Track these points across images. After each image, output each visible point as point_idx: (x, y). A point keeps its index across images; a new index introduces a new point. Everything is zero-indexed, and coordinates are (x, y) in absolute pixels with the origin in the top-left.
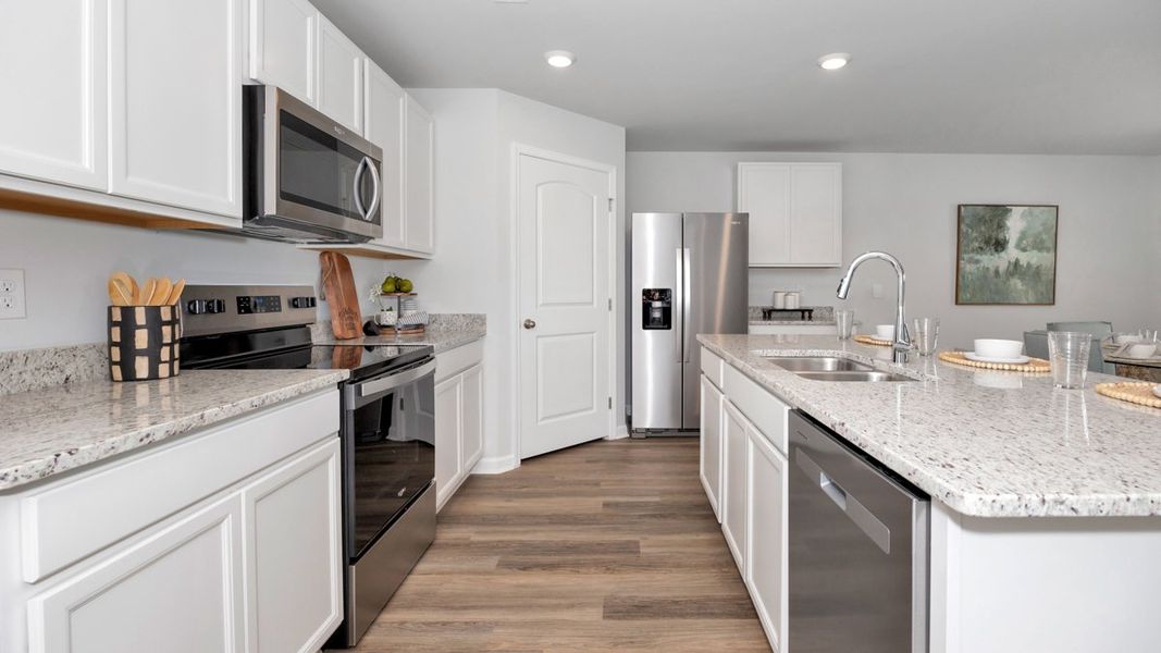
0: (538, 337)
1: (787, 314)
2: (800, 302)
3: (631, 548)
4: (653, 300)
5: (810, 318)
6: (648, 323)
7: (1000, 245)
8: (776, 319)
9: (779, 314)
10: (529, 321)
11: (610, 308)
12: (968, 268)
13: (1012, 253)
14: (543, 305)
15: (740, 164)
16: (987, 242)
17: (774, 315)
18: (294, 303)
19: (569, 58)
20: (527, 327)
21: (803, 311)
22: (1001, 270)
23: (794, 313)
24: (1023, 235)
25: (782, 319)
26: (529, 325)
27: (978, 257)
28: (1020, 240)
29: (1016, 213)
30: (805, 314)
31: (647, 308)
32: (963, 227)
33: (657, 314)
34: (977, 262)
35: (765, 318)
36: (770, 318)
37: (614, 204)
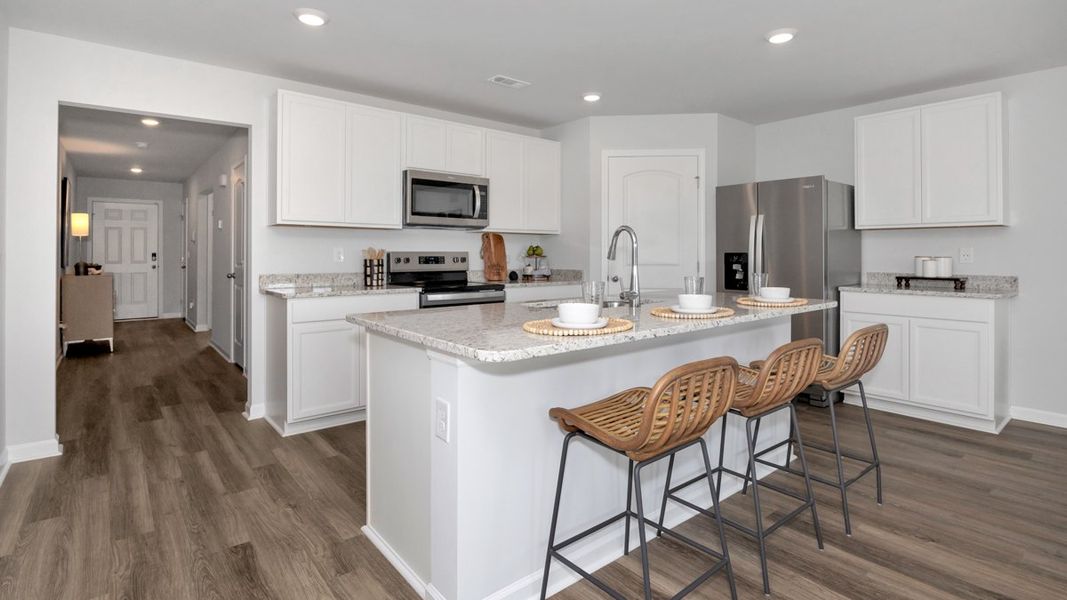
1: (937, 282)
2: (953, 269)
5: (962, 289)
8: (916, 288)
11: (699, 270)
15: (856, 119)
17: (913, 283)
18: (455, 260)
21: (956, 280)
30: (959, 284)
35: (899, 286)
36: (907, 286)
37: (701, 181)
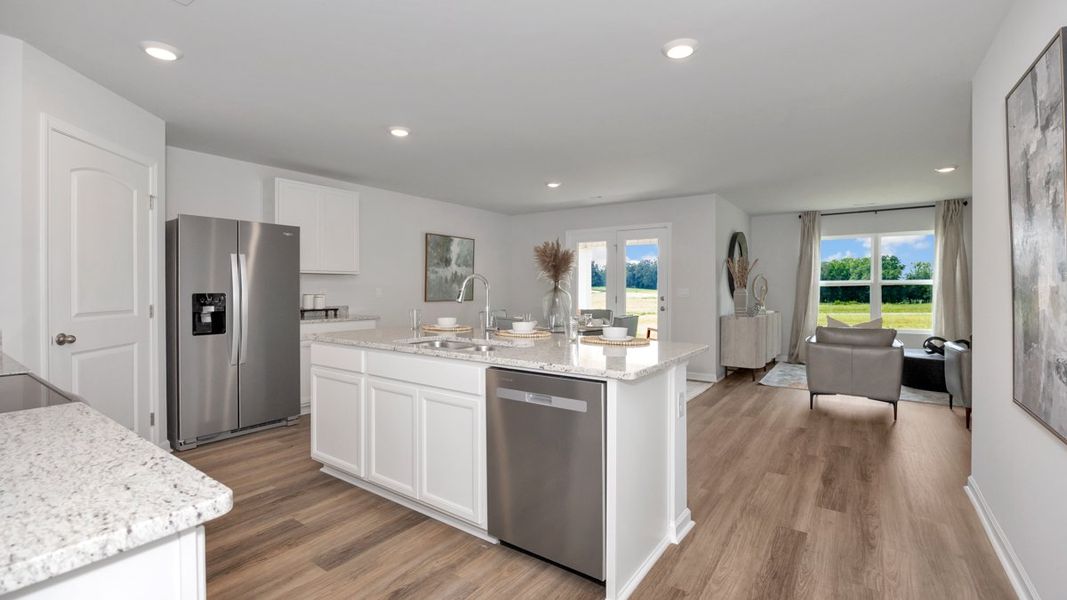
0: (73, 354)
2: (327, 302)
3: (292, 525)
4: (205, 305)
5: (336, 315)
6: (198, 329)
7: (447, 262)
9: (312, 313)
10: (63, 335)
11: (151, 315)
12: (432, 276)
13: (453, 267)
14: (77, 315)
15: (277, 179)
16: (441, 260)
17: (306, 314)
19: (174, 52)
20: (60, 343)
21: (327, 310)
22: (449, 278)
23: (319, 313)
24: (459, 256)
25: (315, 318)
26: (62, 340)
27: (437, 269)
28: (457, 259)
29: (456, 241)
30: (330, 313)
31: (197, 315)
32: (429, 249)
33: (208, 319)
34: (436, 272)
37: (155, 201)
